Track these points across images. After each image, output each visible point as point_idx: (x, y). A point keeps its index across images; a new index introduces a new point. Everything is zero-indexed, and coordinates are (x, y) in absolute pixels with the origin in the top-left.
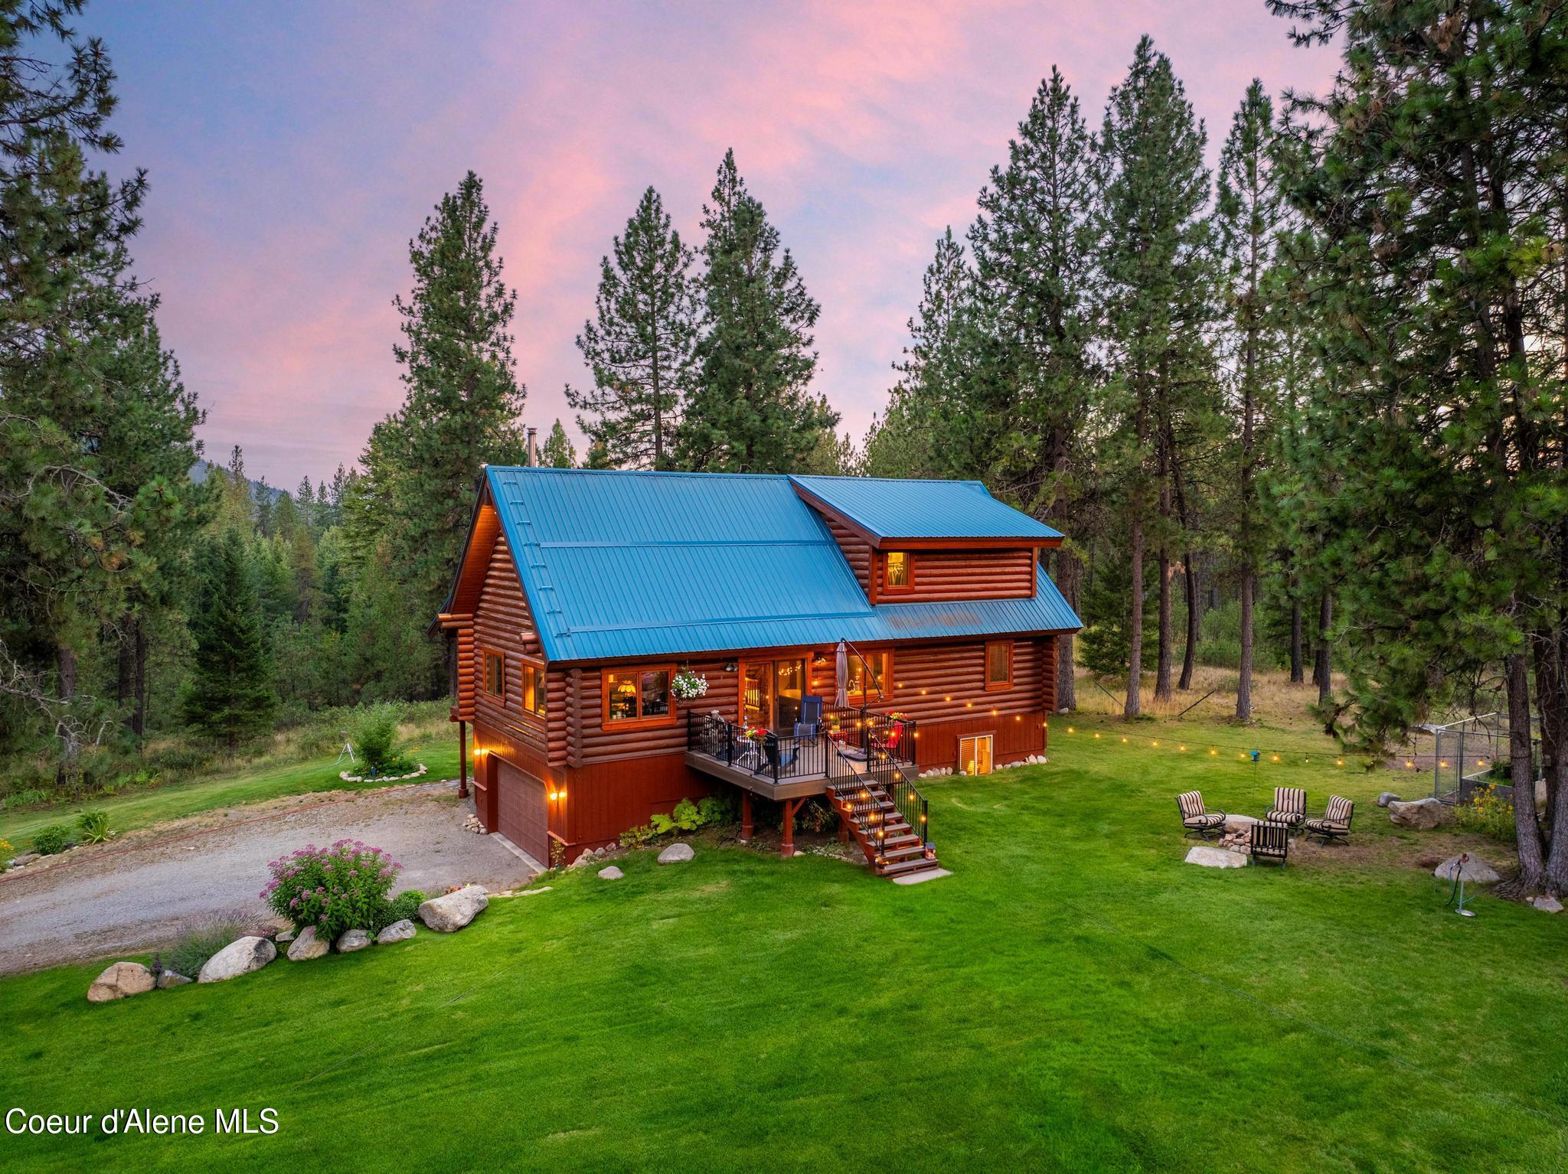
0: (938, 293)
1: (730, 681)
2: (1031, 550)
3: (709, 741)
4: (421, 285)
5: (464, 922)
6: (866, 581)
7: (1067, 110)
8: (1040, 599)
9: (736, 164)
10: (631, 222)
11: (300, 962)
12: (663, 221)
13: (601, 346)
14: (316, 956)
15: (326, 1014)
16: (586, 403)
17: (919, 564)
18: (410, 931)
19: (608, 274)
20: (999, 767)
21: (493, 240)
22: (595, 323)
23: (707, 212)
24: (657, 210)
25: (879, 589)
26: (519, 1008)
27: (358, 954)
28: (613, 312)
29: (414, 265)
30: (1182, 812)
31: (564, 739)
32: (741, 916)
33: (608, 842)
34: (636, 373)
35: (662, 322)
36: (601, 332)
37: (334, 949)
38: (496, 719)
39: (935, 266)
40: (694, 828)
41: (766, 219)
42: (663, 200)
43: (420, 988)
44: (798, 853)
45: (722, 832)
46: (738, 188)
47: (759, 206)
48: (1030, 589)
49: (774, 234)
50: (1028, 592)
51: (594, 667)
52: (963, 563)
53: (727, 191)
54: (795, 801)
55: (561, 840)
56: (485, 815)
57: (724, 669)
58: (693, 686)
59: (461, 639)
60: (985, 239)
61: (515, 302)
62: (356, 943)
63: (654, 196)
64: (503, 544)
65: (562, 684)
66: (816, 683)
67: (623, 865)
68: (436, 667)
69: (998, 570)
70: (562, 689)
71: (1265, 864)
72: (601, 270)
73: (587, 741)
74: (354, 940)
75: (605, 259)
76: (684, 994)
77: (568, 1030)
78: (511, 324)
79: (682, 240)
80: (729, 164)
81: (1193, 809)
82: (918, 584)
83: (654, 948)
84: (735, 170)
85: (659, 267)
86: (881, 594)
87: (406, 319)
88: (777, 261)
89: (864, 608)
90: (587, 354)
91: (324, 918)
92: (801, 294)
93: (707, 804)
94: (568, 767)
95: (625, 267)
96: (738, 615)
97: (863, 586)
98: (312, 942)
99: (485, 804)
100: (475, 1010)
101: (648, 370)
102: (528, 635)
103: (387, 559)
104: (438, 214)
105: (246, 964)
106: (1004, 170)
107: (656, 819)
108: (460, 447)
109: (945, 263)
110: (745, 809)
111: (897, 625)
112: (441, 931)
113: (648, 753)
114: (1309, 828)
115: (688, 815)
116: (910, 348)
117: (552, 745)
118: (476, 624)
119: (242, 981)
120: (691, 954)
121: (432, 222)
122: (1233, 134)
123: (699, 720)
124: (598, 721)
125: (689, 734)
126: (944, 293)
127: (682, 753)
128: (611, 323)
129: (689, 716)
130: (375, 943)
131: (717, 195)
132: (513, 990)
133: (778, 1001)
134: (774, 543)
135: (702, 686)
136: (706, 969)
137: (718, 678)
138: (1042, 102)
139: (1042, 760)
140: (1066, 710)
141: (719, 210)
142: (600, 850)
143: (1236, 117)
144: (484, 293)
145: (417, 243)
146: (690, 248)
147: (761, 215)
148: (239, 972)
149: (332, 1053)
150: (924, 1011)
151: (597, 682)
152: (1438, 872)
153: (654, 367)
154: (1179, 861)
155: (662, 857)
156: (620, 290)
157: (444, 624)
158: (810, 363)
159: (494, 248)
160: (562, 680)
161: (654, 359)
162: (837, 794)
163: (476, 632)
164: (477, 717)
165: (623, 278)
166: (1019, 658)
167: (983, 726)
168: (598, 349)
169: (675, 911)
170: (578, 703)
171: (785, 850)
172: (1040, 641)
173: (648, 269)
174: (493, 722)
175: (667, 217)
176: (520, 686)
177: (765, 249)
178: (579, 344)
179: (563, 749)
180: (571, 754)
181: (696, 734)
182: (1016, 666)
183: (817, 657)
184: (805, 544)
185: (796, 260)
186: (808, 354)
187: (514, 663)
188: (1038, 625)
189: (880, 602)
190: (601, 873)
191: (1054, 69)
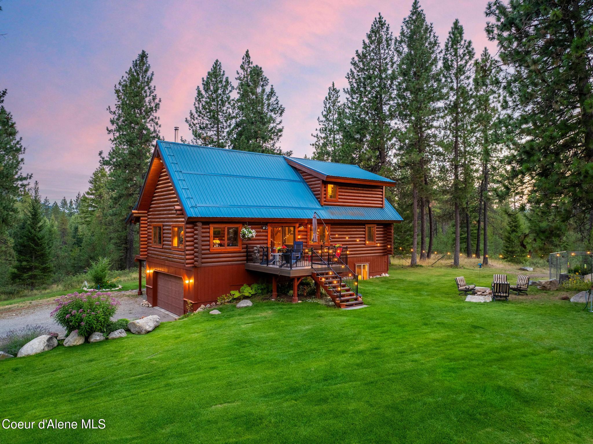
0: (329, 108)
1: (264, 234)
2: (382, 189)
4: (119, 103)
5: (150, 329)
6: (319, 196)
7: (385, 29)
8: (386, 209)
9: (250, 55)
10: (209, 73)
11: (70, 347)
12: (222, 73)
13: (196, 122)
14: (78, 344)
15: (85, 365)
17: (340, 190)
18: (124, 334)
19: (199, 93)
20: (371, 277)
21: (151, 79)
22: (194, 111)
23: (238, 73)
24: (220, 68)
25: (325, 199)
26: (184, 358)
27: (99, 343)
28: (201, 108)
29: (116, 95)
30: (458, 284)
31: (193, 254)
32: (283, 322)
33: (212, 302)
34: (210, 133)
35: (220, 114)
36: (196, 116)
37: (87, 340)
38: (158, 255)
39: (328, 97)
40: (250, 295)
41: (264, 74)
42: (222, 65)
43: (133, 353)
44: (300, 302)
45: (263, 297)
46: (250, 65)
47: (261, 68)
48: (382, 204)
49: (266, 80)
50: (381, 206)
51: (207, 222)
52: (357, 191)
53: (246, 66)
54: (299, 278)
55: (190, 301)
56: (151, 299)
57: (262, 228)
58: (251, 233)
59: (142, 222)
60: (354, 78)
61: (160, 103)
62: (98, 338)
63: (219, 63)
64: (165, 172)
65: (193, 230)
66: (299, 237)
67: (220, 310)
68: (121, 259)
69: (370, 195)
70: (193, 232)
71: (499, 300)
72: (196, 92)
73: (203, 256)
74: (97, 337)
75: (198, 87)
76: (264, 350)
77: (211, 365)
78: (158, 111)
79: (230, 80)
80: (247, 55)
81: (462, 283)
82: (339, 199)
83: (244, 333)
84: (250, 58)
85: (220, 92)
86: (325, 201)
87: (112, 116)
88: (268, 89)
89: (318, 207)
90: (190, 125)
91: (83, 324)
92: (277, 103)
93: (255, 286)
94: (195, 267)
95: (206, 91)
96: (268, 205)
97: (317, 198)
98: (76, 337)
99: (151, 295)
100: (162, 360)
101: (215, 132)
102: (177, 207)
103: (101, 219)
104: (127, 75)
105: (42, 348)
106: (360, 52)
107: (232, 292)
108: (136, 160)
109: (332, 96)
110: (274, 286)
111: (332, 214)
112: (139, 333)
113: (230, 263)
114: (513, 288)
115: (247, 291)
116: (318, 129)
117: (188, 257)
118: (149, 215)
119: (40, 355)
120: (263, 335)
121: (125, 78)
122: (448, 40)
123: (251, 250)
124: (208, 247)
125: (247, 256)
126: (332, 108)
127: (244, 264)
128: (200, 112)
129: (247, 248)
130: (107, 339)
131: (242, 67)
132: (180, 351)
133: (311, 350)
134: (280, 180)
135: (254, 233)
136: (272, 340)
137: (260, 232)
138: (375, 26)
139: (387, 275)
141: (243, 73)
142: (208, 305)
143: (450, 33)
144: (147, 99)
145: (118, 86)
146: (233, 85)
147: (261, 71)
148: (38, 352)
149: (89, 380)
150: (383, 350)
151: (208, 230)
152: (572, 300)
153: (218, 131)
154: (463, 301)
155: (238, 305)
156: (204, 99)
157: (134, 215)
158: (280, 130)
159: (152, 82)
160: (193, 228)
161: (218, 127)
162: (318, 275)
163: (149, 218)
164: (148, 256)
165: (205, 96)
166: (378, 233)
167: (366, 260)
168: (195, 122)
169: (251, 321)
170: (200, 238)
171: (294, 300)
172: (386, 225)
173: (216, 91)
174: (156, 256)
175: (224, 71)
176: (170, 237)
177: (263, 85)
178: (187, 121)
179: (193, 259)
180: (196, 261)
181: (251, 256)
182: (377, 236)
183: (300, 226)
184: (293, 181)
185: (276, 90)
186: (279, 127)
187: (167, 227)
188: (386, 218)
189: (325, 205)
190: (211, 312)
191: (380, 14)
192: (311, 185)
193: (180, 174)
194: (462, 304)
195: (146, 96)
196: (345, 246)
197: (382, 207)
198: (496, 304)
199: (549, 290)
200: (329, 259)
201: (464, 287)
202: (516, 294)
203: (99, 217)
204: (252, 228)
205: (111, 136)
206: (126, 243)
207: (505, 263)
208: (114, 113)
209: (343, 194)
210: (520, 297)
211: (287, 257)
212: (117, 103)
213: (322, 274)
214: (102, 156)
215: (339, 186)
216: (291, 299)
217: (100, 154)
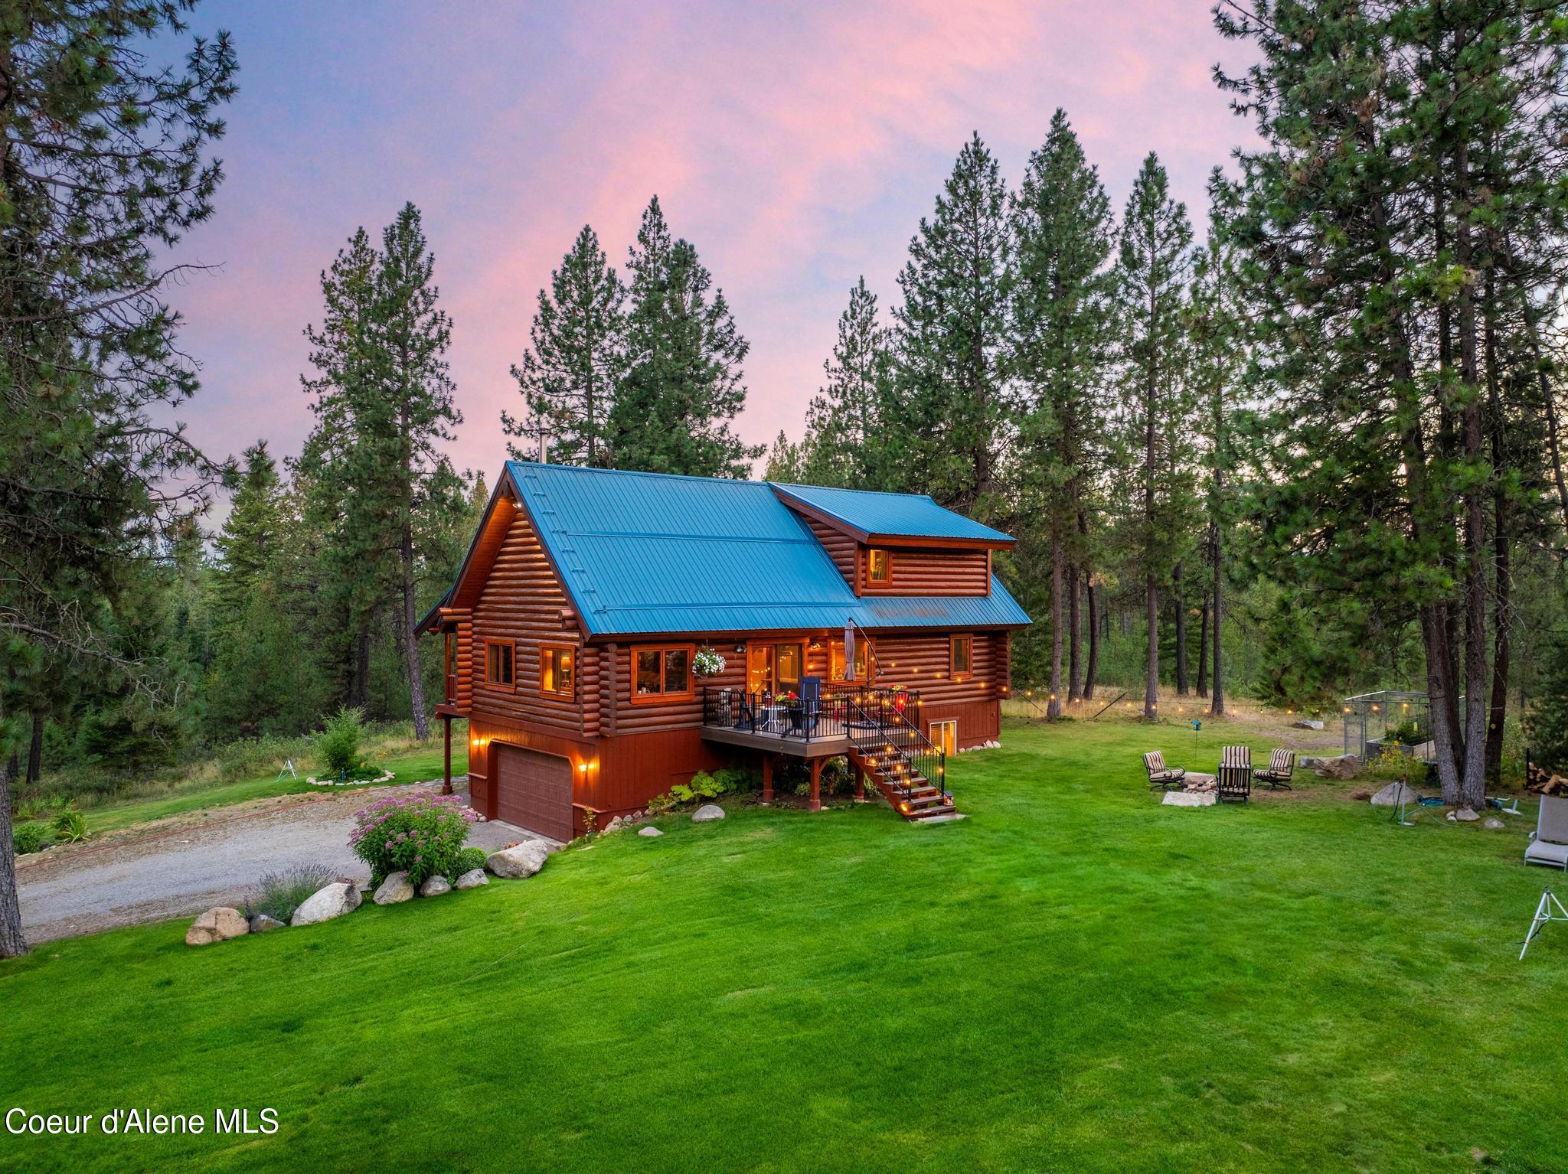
0: (853, 338)
1: (739, 662)
2: (986, 554)
3: (726, 715)
4: (332, 316)
5: (537, 868)
6: (850, 576)
7: (988, 171)
8: (993, 598)
9: (662, 209)
10: (568, 259)
11: (389, 906)
12: (599, 258)
13: (537, 375)
14: (403, 900)
15: (445, 938)
16: (522, 429)
17: (896, 561)
18: (485, 880)
19: (546, 307)
20: (962, 750)
21: (429, 271)
22: (533, 350)
23: (633, 253)
24: (594, 246)
25: (863, 582)
26: (636, 919)
27: (441, 897)
28: (547, 342)
29: (325, 295)
30: (1148, 768)
31: (597, 711)
32: (802, 850)
33: (633, 811)
34: (571, 402)
35: (596, 356)
36: (538, 361)
37: (418, 892)
38: (501, 707)
39: (849, 313)
40: (716, 795)
41: (699, 261)
42: (598, 238)
43: (528, 913)
44: (824, 808)
45: (741, 798)
46: (662, 233)
47: (692, 248)
48: (985, 588)
49: (704, 276)
50: (983, 591)
51: (626, 641)
52: (931, 562)
53: (652, 235)
54: (822, 759)
55: (591, 809)
56: (483, 804)
57: (735, 650)
58: (715, 662)
59: (461, 633)
60: (913, 283)
61: (451, 330)
62: (439, 888)
63: (591, 234)
65: (597, 659)
66: (811, 667)
67: (659, 826)
69: (960, 570)
71: (1231, 802)
72: (538, 302)
73: (620, 713)
74: (438, 885)
75: (543, 291)
76: (782, 902)
77: (693, 930)
78: (448, 350)
79: (618, 276)
80: (655, 208)
81: (1157, 766)
82: (895, 580)
83: (735, 874)
84: (661, 215)
85: (593, 302)
86: (865, 587)
87: (316, 349)
88: (709, 298)
89: (849, 599)
90: (522, 382)
91: (418, 859)
92: (731, 332)
93: (723, 774)
94: (601, 737)
95: (561, 302)
96: (747, 601)
97: (847, 581)
98: (400, 886)
99: (483, 794)
100: (595, 924)
101: (583, 400)
102: (567, 612)
104: (351, 246)
105: (339, 908)
106: (930, 223)
107: (676, 789)
109: (858, 310)
110: (768, 773)
111: (880, 614)
112: (515, 876)
113: (670, 726)
114: (1258, 777)
115: (708, 785)
116: (826, 388)
117: (587, 716)
118: (476, 618)
119: (339, 920)
120: (771, 876)
121: (345, 254)
122: (1133, 198)
123: (714, 697)
124: (627, 695)
125: (705, 711)
126: (858, 338)
127: (697, 728)
128: (547, 352)
129: (704, 693)
130: (454, 889)
131: (642, 238)
132: (621, 908)
133: (871, 902)
134: (766, 540)
135: (721, 663)
136: (793, 886)
137: (733, 659)
138: (965, 163)
139: (997, 745)
141: (644, 252)
142: (628, 818)
143: (1136, 184)
144: (420, 320)
145: (329, 274)
147: (693, 256)
148: (333, 915)
149: (474, 962)
150: (1004, 899)
151: (627, 658)
152: (1374, 800)
153: (589, 395)
154: (1158, 803)
155: (696, 817)
156: (557, 322)
157: (445, 618)
158: (740, 398)
159: (432, 278)
160: (597, 655)
161: (589, 389)
162: (861, 752)
163: (475, 625)
164: (474, 709)
165: (559, 311)
166: (977, 651)
167: (948, 712)
168: (534, 377)
169: (736, 850)
170: (613, 676)
171: (813, 805)
172: (995, 635)
173: (585, 302)
174: (497, 710)
175: (603, 255)
176: (537, 671)
177: (696, 289)
178: (514, 371)
179: (597, 720)
180: (603, 725)
181: (713, 710)
182: (975, 658)
183: (812, 643)
184: (793, 542)
185: (728, 300)
186: (738, 387)
187: (528, 649)
188: (996, 620)
189: (864, 594)
190: (641, 832)
191: (975, 134)
192: (833, 550)
193: (563, 536)
194: (1155, 811)
195: (419, 314)
196: (914, 690)
197: (985, 596)
198: (1224, 810)
199: (1339, 778)
200: (883, 718)
201: (1161, 775)
202: (1267, 788)
203: (268, 592)
204: (718, 653)
205: (314, 398)
206: (348, 661)
207: (1265, 711)
208: (322, 341)
209: (903, 569)
210: (1275, 795)
211: (796, 716)
212: (329, 316)
213: (870, 751)
215: (894, 552)
216: (805, 800)
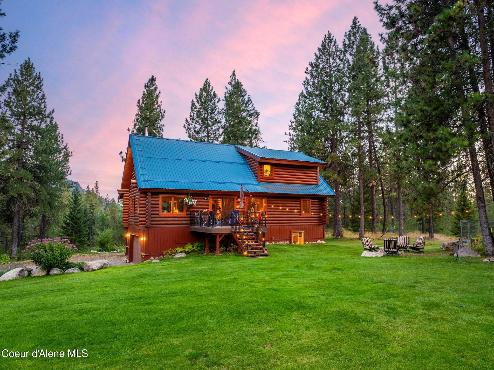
1: (206, 203)
2: (317, 169)
3: (197, 222)
5: (96, 268)
6: (257, 175)
7: (333, 43)
8: (320, 186)
9: (236, 74)
10: (201, 89)
11: (35, 277)
12: (211, 88)
14: (41, 275)
17: (277, 170)
18: (77, 271)
19: (193, 104)
20: (307, 243)
21: (159, 96)
22: (188, 119)
23: (227, 89)
24: (209, 85)
25: (261, 177)
27: (57, 275)
28: (195, 116)
30: (363, 244)
31: (145, 217)
33: (160, 255)
34: (201, 135)
35: (210, 120)
36: (191, 122)
37: (48, 273)
38: (132, 222)
39: (298, 102)
41: (243, 87)
42: (211, 83)
44: (221, 254)
45: (199, 252)
47: (241, 83)
49: (244, 92)
50: (316, 183)
51: (156, 192)
52: (292, 171)
53: (233, 82)
55: (143, 254)
56: (129, 257)
57: (204, 199)
59: (125, 198)
60: (308, 84)
61: (165, 114)
62: (56, 272)
63: (208, 81)
65: (145, 198)
66: (238, 207)
67: (161, 260)
69: (305, 174)
70: (145, 201)
72: (191, 104)
73: (153, 219)
74: (55, 271)
75: (192, 100)
80: (234, 74)
82: (275, 177)
83: (154, 270)
84: (236, 76)
85: (209, 103)
86: (262, 179)
88: (246, 98)
89: (255, 183)
90: (187, 130)
91: (43, 260)
92: (254, 109)
93: (196, 244)
94: (147, 227)
95: (198, 102)
96: (209, 181)
97: (256, 177)
98: (40, 270)
99: (129, 252)
101: (205, 134)
105: (15, 276)
106: (313, 63)
107: (177, 249)
109: (301, 102)
110: (206, 243)
111: (267, 189)
112: (88, 270)
113: (176, 225)
114: (410, 247)
115: (189, 247)
117: (141, 219)
118: (130, 192)
120: (166, 271)
123: (194, 216)
124: (158, 212)
125: (191, 221)
127: (188, 227)
128: (194, 119)
129: (190, 214)
130: (63, 273)
131: (230, 84)
132: (97, 279)
134: (226, 162)
135: (194, 202)
136: (168, 274)
137: (201, 202)
138: (325, 42)
139: (323, 242)
140: (340, 237)
141: (231, 88)
142: (156, 257)
144: (155, 111)
147: (241, 86)
150: (238, 280)
151: (158, 199)
153: (208, 133)
154: (358, 255)
155: (175, 256)
156: (197, 109)
157: (119, 192)
158: (257, 130)
159: (159, 98)
161: (207, 130)
162: (235, 233)
163: (129, 195)
165: (198, 107)
166: (313, 206)
167: (302, 228)
168: (190, 127)
171: (216, 253)
172: (321, 200)
175: (212, 87)
176: (137, 207)
177: (243, 96)
178: (184, 127)
179: (145, 221)
180: (147, 223)
181: (193, 220)
182: (312, 208)
183: (238, 198)
184: (240, 164)
185: (251, 98)
186: (255, 128)
187: (136, 200)
188: (319, 193)
189: (261, 181)
190: (153, 261)
191: (329, 32)
192: (252, 166)
193: (142, 158)
197: (317, 185)
198: (387, 259)
201: (368, 247)
204: (193, 199)
209: (279, 173)
214: (122, 155)
215: (275, 166)
217: (121, 153)
